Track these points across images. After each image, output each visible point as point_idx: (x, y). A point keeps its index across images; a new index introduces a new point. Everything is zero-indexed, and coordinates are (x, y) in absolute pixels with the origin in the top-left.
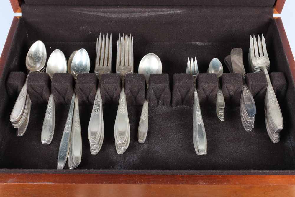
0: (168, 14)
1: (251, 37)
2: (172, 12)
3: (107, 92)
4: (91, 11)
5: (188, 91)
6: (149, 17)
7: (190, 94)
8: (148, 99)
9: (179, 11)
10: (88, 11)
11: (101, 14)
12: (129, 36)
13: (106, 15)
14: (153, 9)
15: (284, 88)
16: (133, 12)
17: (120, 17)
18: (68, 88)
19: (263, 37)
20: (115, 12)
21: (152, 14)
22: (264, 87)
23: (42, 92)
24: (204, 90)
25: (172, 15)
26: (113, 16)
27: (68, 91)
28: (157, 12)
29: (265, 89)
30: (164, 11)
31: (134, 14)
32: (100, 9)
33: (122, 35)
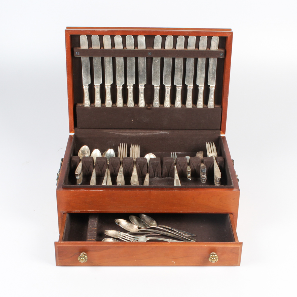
0: (160, 134)
1: (207, 143)
2: (162, 133)
3: (126, 167)
4: (115, 132)
5: (171, 166)
6: (149, 135)
7: (172, 168)
8: (149, 172)
9: (166, 132)
10: (113, 132)
11: (121, 134)
12: (137, 145)
13: (124, 134)
14: (151, 131)
15: (223, 163)
16: (140, 132)
17: (132, 135)
18: (105, 163)
19: (213, 143)
20: (129, 133)
21: (150, 134)
22: (212, 163)
23: (90, 166)
24: (179, 165)
25: (162, 134)
26: (128, 134)
27: (105, 165)
28: (154, 132)
29: (212, 164)
30: (157, 132)
31: (140, 134)
32: (121, 131)
33: (133, 144)
